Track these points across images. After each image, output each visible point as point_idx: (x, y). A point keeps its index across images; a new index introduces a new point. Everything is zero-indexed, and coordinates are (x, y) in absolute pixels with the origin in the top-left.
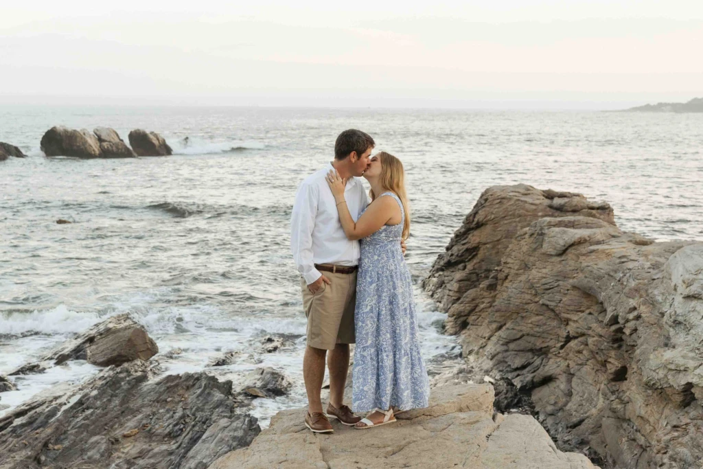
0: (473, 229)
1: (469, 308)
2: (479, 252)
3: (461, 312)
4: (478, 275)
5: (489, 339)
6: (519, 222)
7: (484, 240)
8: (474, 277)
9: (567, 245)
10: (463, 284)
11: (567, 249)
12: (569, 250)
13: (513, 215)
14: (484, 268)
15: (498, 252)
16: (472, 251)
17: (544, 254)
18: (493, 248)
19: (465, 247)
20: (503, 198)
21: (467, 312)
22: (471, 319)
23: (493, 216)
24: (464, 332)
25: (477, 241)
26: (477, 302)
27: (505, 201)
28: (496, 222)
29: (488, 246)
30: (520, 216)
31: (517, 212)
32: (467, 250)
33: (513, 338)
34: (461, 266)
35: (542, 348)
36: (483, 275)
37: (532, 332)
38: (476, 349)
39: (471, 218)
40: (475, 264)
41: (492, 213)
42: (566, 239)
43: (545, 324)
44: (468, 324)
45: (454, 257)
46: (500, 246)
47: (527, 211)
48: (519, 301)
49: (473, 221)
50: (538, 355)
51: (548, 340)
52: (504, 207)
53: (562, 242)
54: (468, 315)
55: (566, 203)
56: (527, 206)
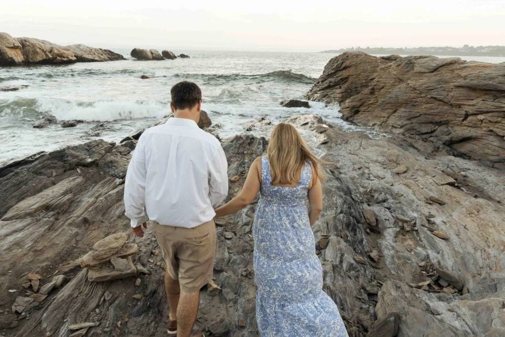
0: (340, 70)
1: (360, 104)
2: (349, 79)
3: (355, 106)
4: (351, 90)
5: (388, 117)
6: (369, 65)
7: (351, 74)
8: (349, 91)
9: (438, 66)
10: (344, 94)
11: (438, 68)
12: (440, 69)
13: (365, 62)
14: (354, 86)
15: (359, 80)
16: (345, 80)
17: (416, 73)
18: (357, 77)
19: (340, 78)
20: (358, 55)
21: (358, 106)
22: (362, 109)
23: (354, 63)
24: (357, 115)
25: (348, 74)
26: (364, 100)
27: (359, 56)
28: (356, 66)
29: (354, 76)
30: (369, 62)
31: (367, 60)
32: (341, 79)
33: (413, 116)
34: (338, 87)
35: (441, 121)
36: (354, 90)
37: (428, 113)
38: (379, 123)
39: (340, 65)
40: (349, 85)
41: (354, 62)
42: (438, 63)
43: (438, 108)
44: (359, 111)
45: (332, 83)
46: (360, 77)
47: (372, 60)
48: (407, 97)
49: (341, 66)
50: (438, 125)
51: (445, 117)
52: (359, 59)
53: (434, 65)
54: (359, 107)
55: (391, 56)
56: (372, 58)
